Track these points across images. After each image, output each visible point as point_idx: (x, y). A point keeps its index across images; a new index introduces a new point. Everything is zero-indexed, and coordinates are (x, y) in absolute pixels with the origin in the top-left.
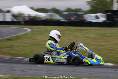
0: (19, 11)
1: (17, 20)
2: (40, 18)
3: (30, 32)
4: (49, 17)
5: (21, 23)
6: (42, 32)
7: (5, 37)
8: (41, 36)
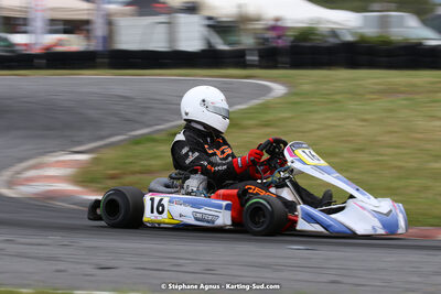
1: (229, 44)
2: (334, 33)
3: (281, 97)
4: (371, 31)
5: (248, 58)
6: (338, 97)
7: (168, 121)
8: (328, 115)
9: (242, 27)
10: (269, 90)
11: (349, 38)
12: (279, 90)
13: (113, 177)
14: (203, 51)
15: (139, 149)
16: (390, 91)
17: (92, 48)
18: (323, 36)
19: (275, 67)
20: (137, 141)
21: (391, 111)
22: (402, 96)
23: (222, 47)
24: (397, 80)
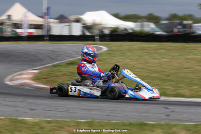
0: (94, 20)
1: (90, 33)
2: (126, 29)
3: (105, 51)
5: (96, 38)
6: (124, 51)
7: (66, 59)
8: (120, 57)
9: (94, 27)
10: (101, 49)
11: (131, 31)
12: (105, 49)
13: (45, 78)
14: (81, 35)
15: (55, 69)
16: (142, 49)
17: (44, 34)
18: (122, 30)
19: (105, 41)
20: (55, 66)
21: (142, 56)
22: (145, 51)
23: (88, 34)
24: (145, 46)
